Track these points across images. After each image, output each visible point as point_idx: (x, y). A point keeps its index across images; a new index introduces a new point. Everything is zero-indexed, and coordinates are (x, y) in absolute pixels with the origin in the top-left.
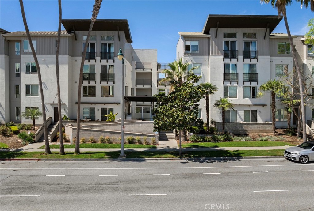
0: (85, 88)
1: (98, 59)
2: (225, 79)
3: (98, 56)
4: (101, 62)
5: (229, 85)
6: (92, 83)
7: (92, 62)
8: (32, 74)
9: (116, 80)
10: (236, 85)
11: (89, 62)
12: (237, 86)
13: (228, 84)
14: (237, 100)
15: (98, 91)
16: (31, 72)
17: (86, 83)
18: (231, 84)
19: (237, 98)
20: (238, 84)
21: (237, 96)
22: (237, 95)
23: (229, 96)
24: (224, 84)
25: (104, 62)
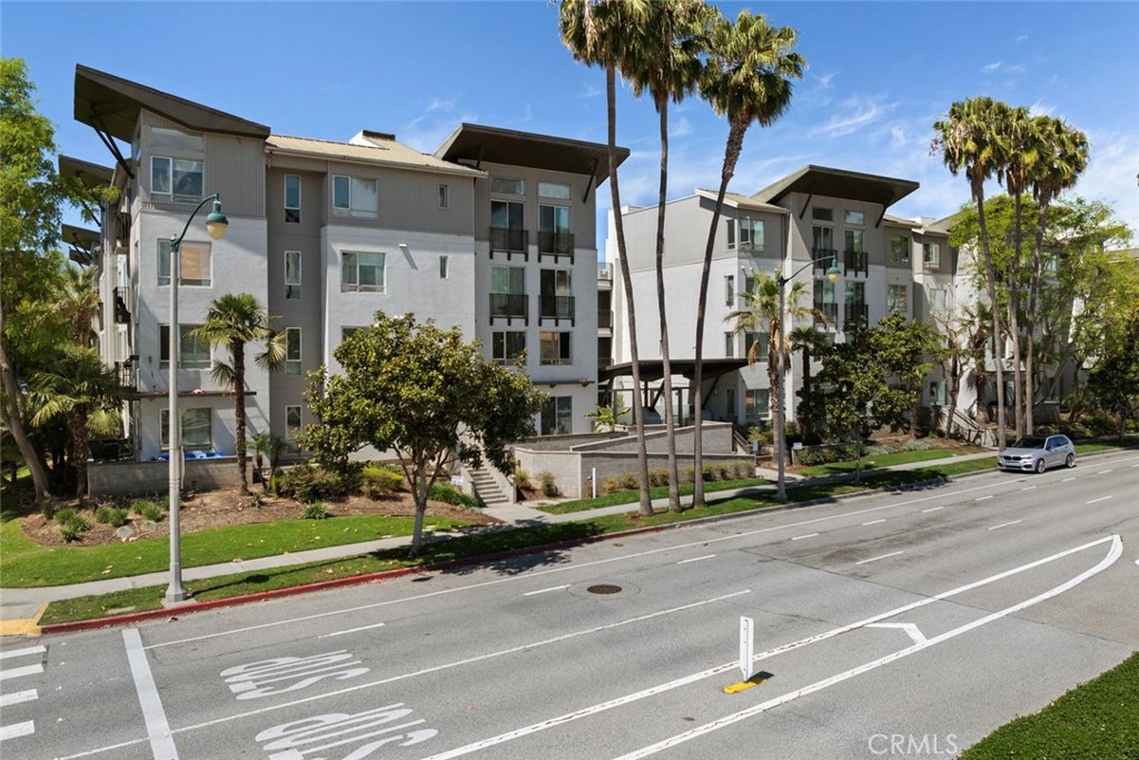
0: (497, 336)
1: (533, 250)
3: (533, 244)
4: (539, 260)
6: (517, 325)
7: (517, 259)
8: (363, 293)
9: (578, 315)
11: (509, 258)
15: (533, 349)
16: (361, 284)
17: (501, 325)
20: (836, 328)
25: (548, 262)
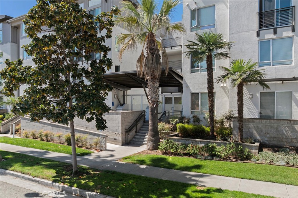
2: (261, 25)
5: (272, 36)
10: (290, 34)
12: (292, 37)
13: (269, 35)
14: (293, 68)
18: (275, 33)
19: (293, 64)
20: (293, 30)
21: (293, 59)
22: (291, 58)
23: (271, 61)
24: (258, 35)
